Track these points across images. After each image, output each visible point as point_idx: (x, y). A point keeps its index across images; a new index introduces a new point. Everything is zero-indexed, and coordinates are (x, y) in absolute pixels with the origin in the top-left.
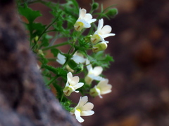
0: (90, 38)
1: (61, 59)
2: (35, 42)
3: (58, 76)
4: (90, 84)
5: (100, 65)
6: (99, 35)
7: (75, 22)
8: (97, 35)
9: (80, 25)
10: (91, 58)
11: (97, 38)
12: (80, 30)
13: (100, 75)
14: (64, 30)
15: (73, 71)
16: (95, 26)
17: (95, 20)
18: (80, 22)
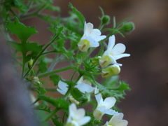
0: (98, 60)
1: (63, 87)
2: (29, 66)
3: (58, 109)
4: (99, 119)
5: (113, 96)
6: (110, 56)
7: (79, 40)
8: (107, 57)
9: (86, 43)
10: (100, 86)
11: (107, 60)
12: (86, 50)
13: (113, 108)
14: (66, 51)
15: (78, 103)
16: (105, 44)
17: (104, 37)
18: (85, 40)
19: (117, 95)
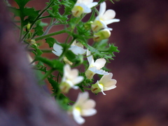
0: (90, 25)
1: (58, 50)
2: (27, 30)
3: (54, 69)
4: (91, 78)
5: (103, 57)
6: (101, 21)
7: (72, 6)
8: (99, 22)
9: (79, 9)
10: (92, 48)
11: (98, 25)
12: (79, 15)
13: (103, 69)
14: (61, 16)
15: (71, 64)
16: (96, 10)
17: (96, 4)
18: (79, 7)
19: (107, 57)
